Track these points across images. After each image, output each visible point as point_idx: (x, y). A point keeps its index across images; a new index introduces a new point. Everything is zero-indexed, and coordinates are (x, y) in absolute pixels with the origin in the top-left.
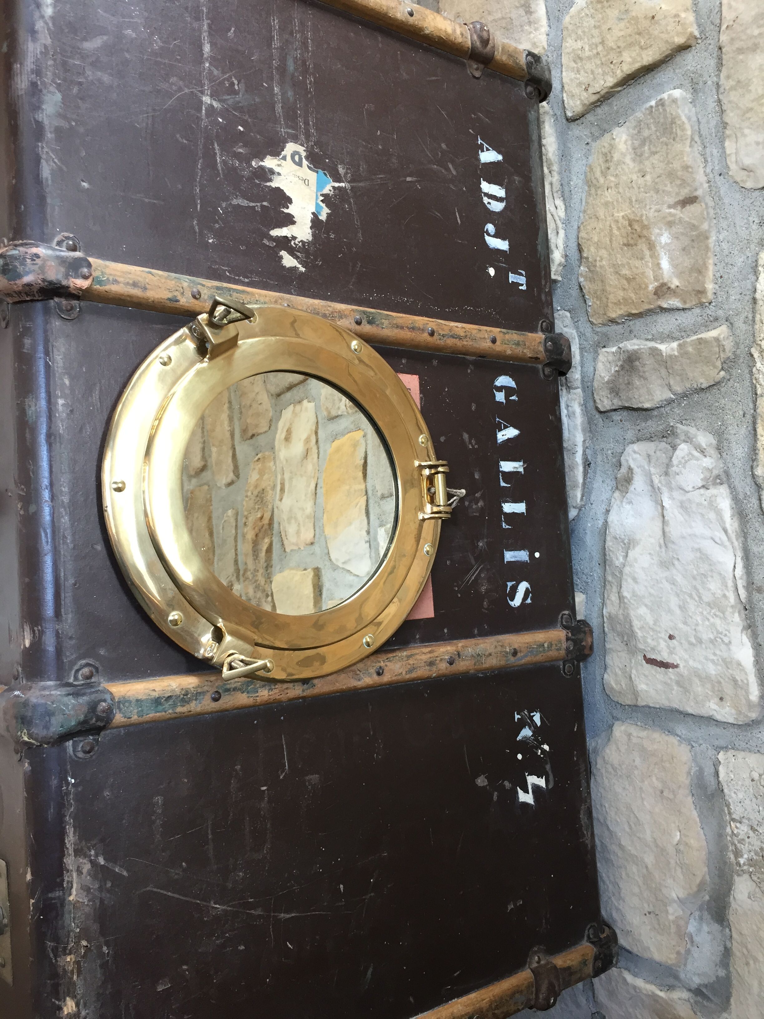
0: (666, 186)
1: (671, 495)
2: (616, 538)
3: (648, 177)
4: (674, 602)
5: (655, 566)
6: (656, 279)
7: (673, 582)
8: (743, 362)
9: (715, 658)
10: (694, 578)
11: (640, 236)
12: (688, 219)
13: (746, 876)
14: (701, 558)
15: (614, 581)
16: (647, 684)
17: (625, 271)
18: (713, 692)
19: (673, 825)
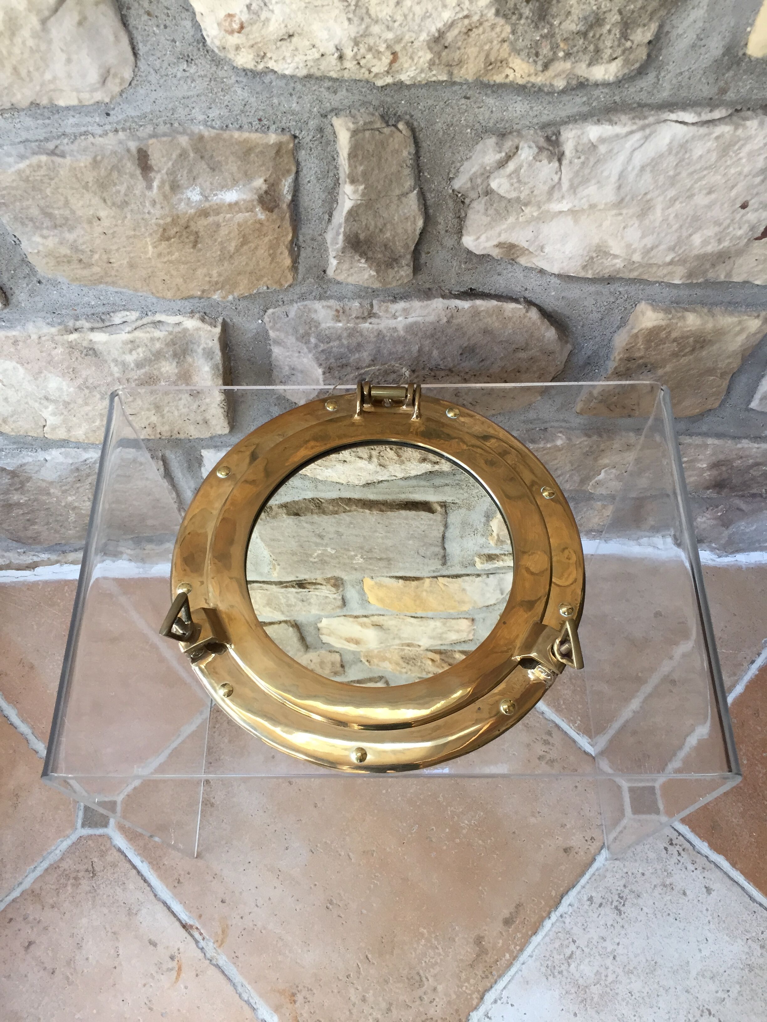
0: (119, 192)
1: (556, 201)
2: (586, 266)
3: (102, 214)
4: (700, 201)
5: (644, 222)
6: (251, 209)
7: (673, 201)
8: (392, 97)
10: (677, 175)
11: (186, 228)
12: (170, 164)
14: (654, 166)
15: (640, 271)
17: (232, 247)
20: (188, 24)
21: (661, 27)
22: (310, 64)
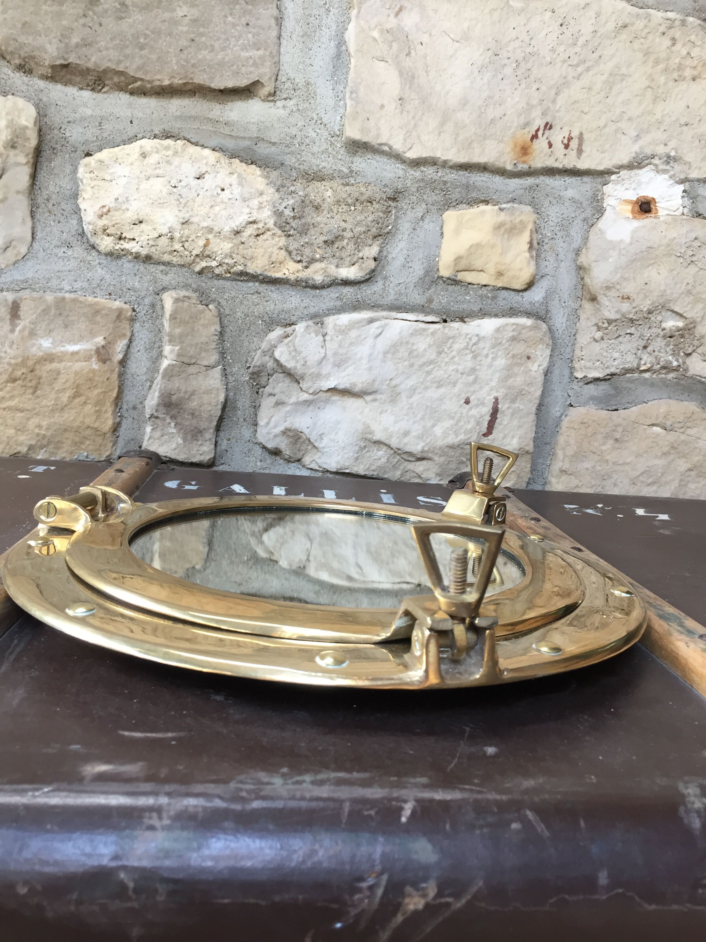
1: (325, 377)
2: (357, 459)
4: (433, 393)
5: (394, 409)
6: (88, 359)
7: (413, 390)
8: (206, 283)
9: (491, 356)
10: (412, 366)
11: (32, 371)
12: (35, 315)
13: (688, 361)
14: (393, 354)
15: (402, 467)
16: (513, 437)
17: (65, 398)
18: (522, 365)
19: (648, 432)
20: (75, 222)
21: (380, 251)
22: (151, 243)
